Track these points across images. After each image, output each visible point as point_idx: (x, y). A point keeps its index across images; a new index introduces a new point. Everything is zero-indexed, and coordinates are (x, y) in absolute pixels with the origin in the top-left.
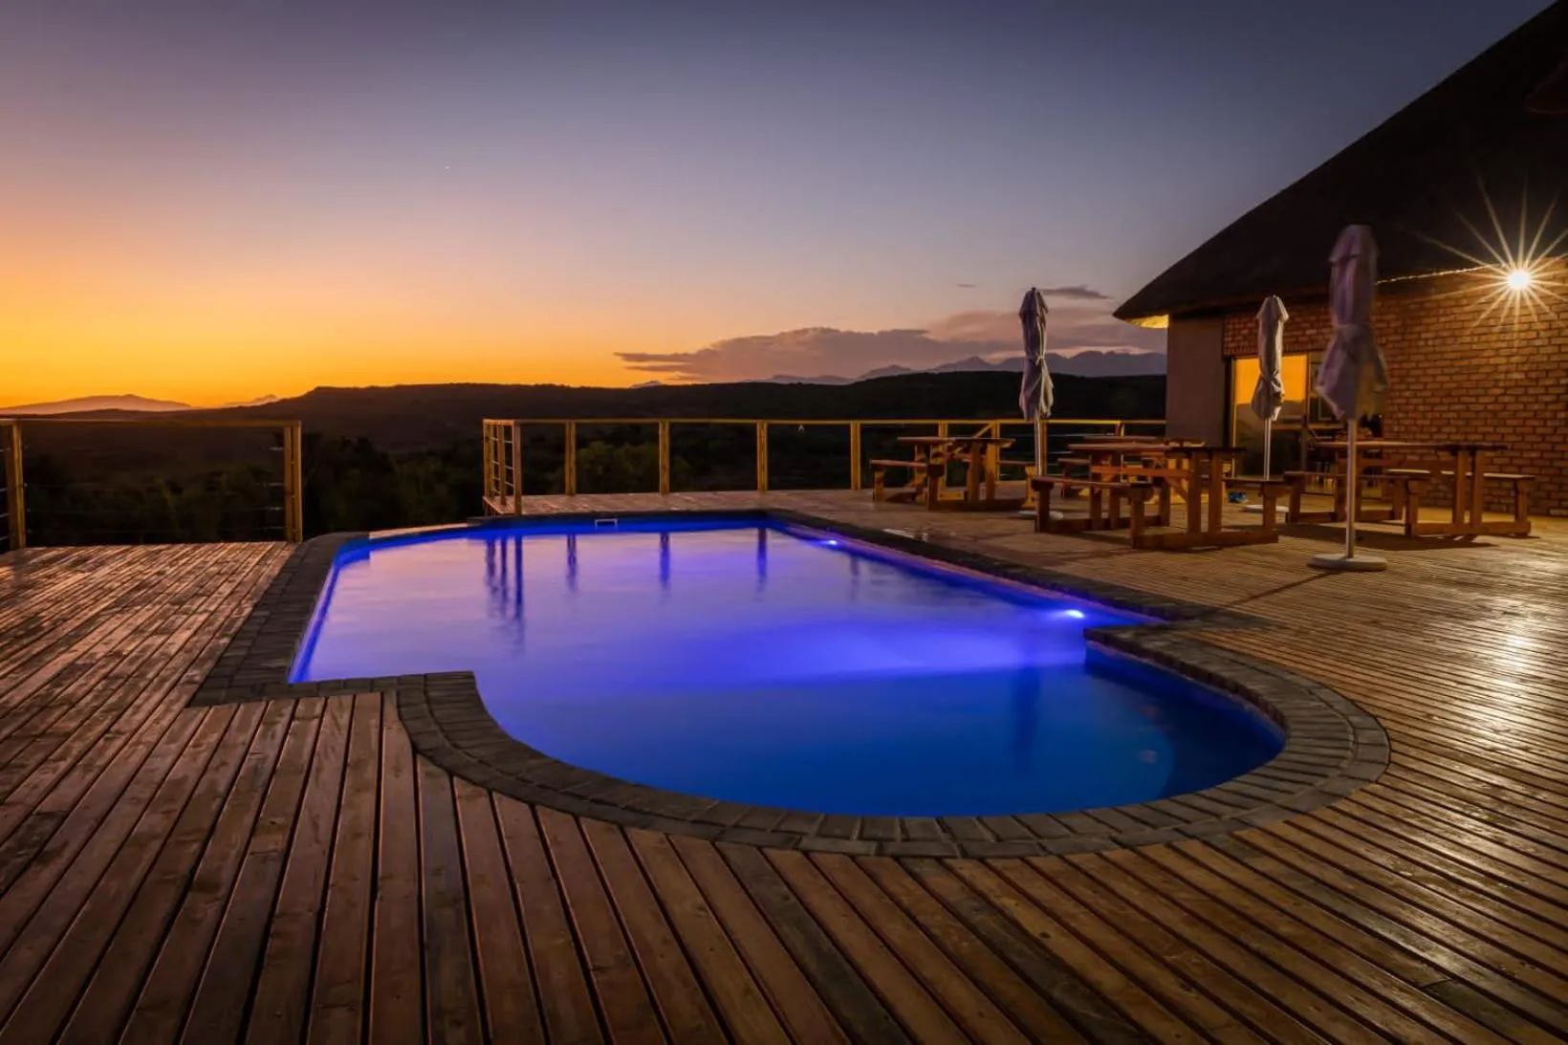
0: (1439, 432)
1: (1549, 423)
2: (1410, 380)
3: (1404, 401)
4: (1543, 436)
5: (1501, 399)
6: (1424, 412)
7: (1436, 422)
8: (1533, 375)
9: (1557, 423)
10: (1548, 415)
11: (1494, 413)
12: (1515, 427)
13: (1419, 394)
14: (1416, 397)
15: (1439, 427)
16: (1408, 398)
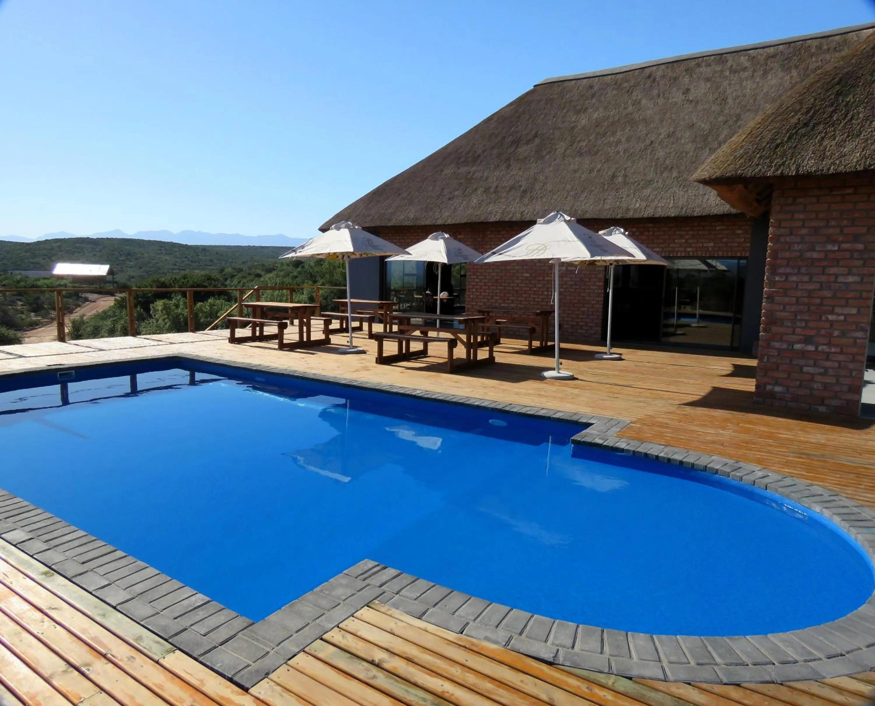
0: (492, 299)
1: (540, 297)
2: (478, 274)
3: (475, 284)
4: (538, 302)
5: (520, 285)
6: (485, 289)
7: (490, 294)
8: (534, 275)
9: (543, 297)
10: (540, 293)
11: (517, 291)
12: (526, 297)
13: (482, 281)
14: (481, 282)
15: (492, 297)
16: (477, 282)
